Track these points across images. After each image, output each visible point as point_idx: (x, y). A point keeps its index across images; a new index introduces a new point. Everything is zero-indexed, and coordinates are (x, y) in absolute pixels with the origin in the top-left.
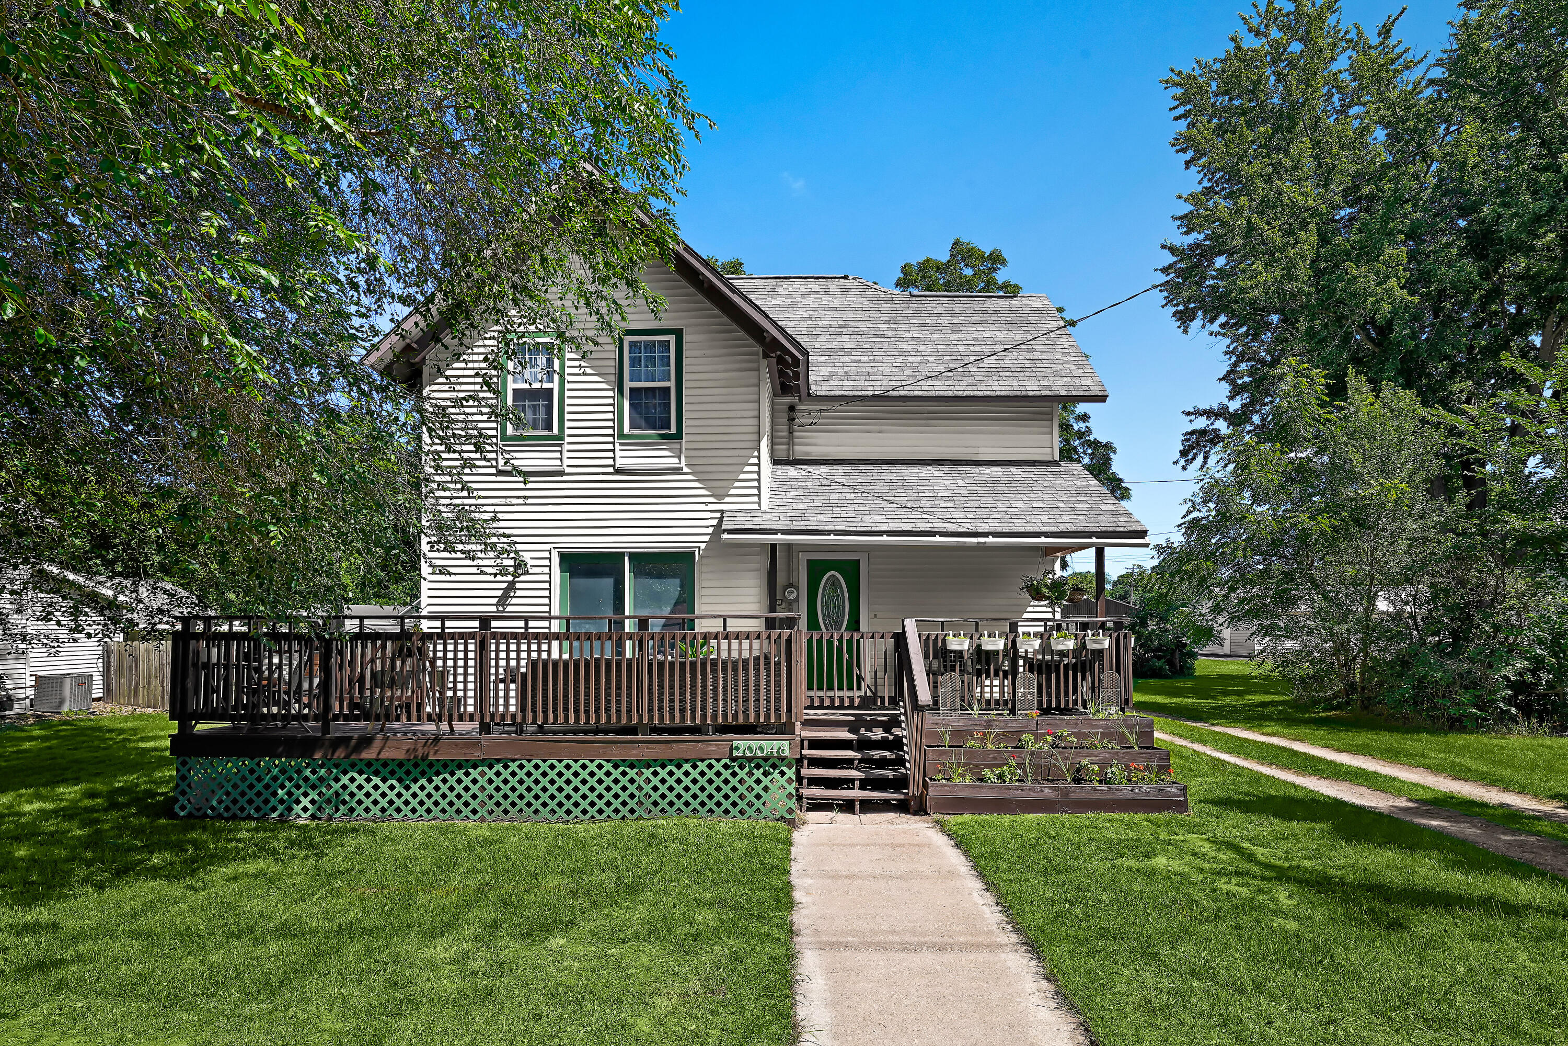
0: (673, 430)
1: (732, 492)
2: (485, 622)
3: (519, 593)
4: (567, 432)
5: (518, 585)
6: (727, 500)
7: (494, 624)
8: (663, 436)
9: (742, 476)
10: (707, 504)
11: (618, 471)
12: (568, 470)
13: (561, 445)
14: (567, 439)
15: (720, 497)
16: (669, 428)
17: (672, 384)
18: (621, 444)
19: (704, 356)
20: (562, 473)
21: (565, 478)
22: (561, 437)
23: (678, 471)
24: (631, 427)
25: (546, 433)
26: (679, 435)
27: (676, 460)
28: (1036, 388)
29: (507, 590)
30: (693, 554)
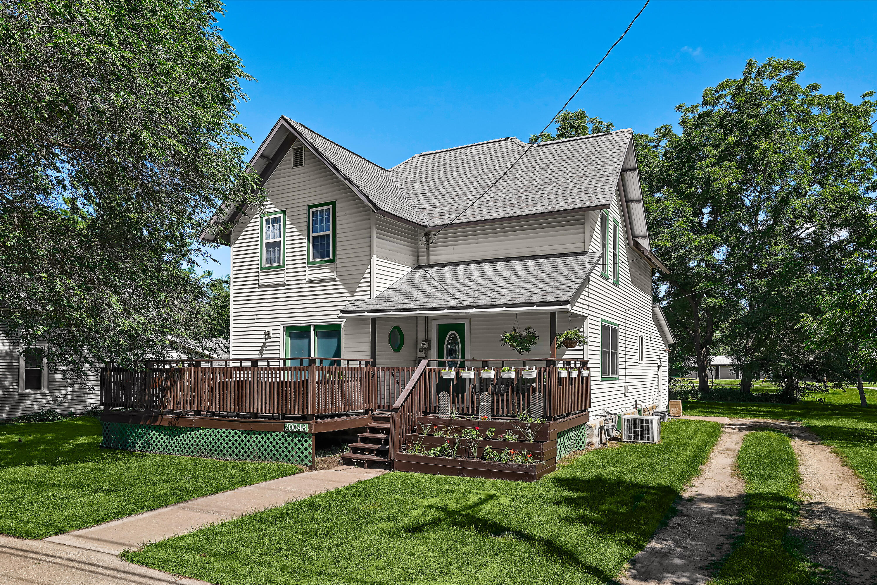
0: (331, 258)
1: (358, 289)
2: (254, 362)
3: (268, 348)
4: (287, 263)
5: (267, 344)
6: (356, 294)
7: (259, 364)
8: (326, 261)
9: (363, 280)
10: (347, 297)
11: (308, 282)
12: (287, 283)
13: (284, 270)
14: (287, 267)
15: (352, 292)
16: (329, 256)
17: (331, 232)
18: (309, 267)
19: (346, 215)
20: (284, 285)
21: (286, 287)
22: (284, 266)
23: (333, 280)
24: (314, 258)
25: (277, 264)
26: (333, 261)
27: (332, 274)
28: (563, 205)
29: (263, 346)
30: (340, 325)
